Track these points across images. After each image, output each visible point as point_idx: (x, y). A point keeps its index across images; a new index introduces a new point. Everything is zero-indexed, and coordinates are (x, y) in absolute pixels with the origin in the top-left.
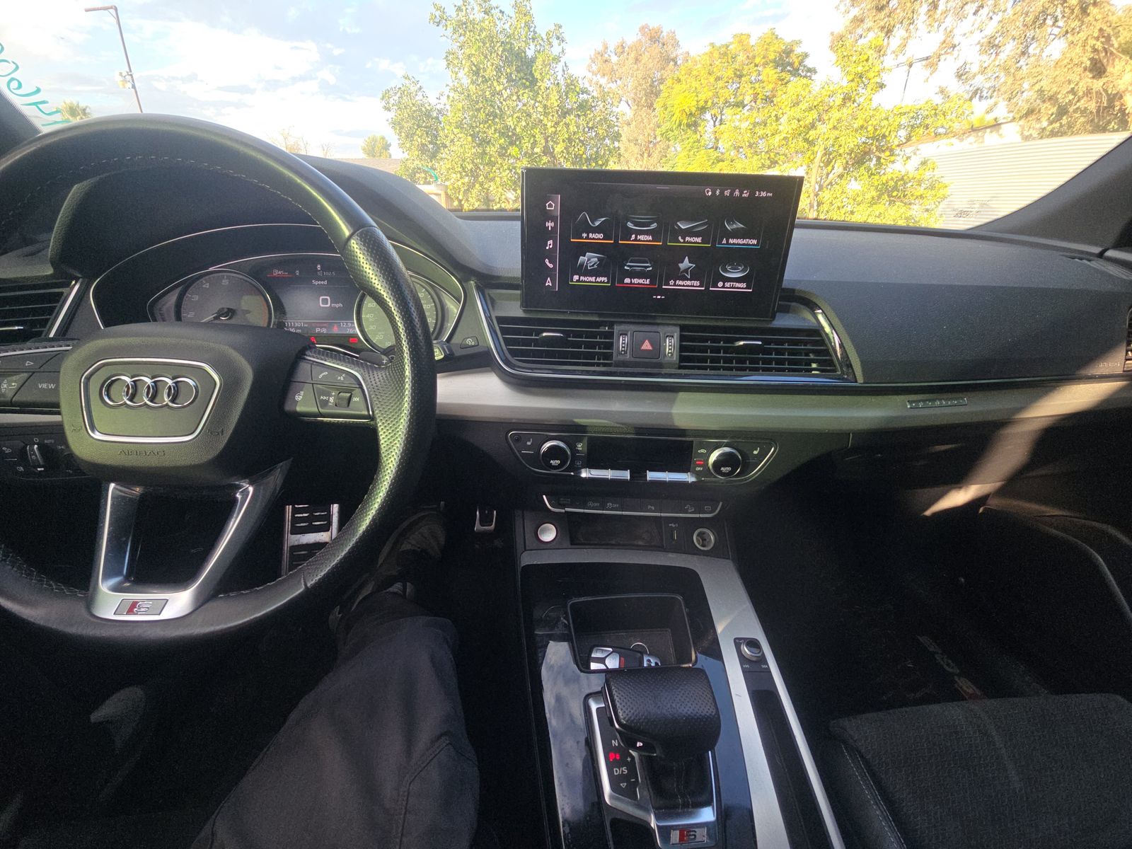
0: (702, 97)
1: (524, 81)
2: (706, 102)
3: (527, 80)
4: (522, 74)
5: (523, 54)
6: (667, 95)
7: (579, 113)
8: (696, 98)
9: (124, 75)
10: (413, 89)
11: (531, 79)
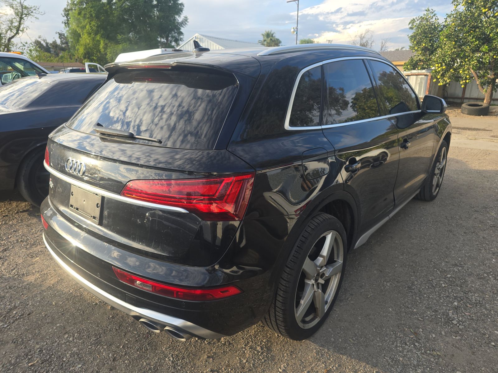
10: (430, 15)
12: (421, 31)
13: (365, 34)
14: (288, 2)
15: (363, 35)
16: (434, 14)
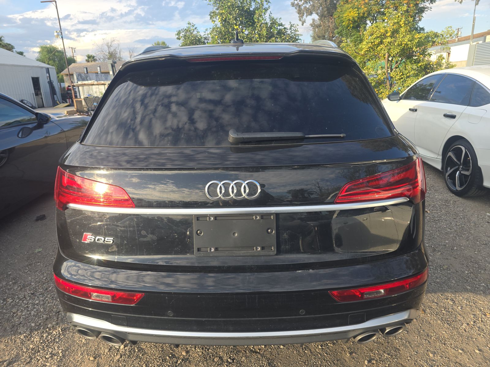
0: (361, 11)
1: (249, 23)
2: (364, 14)
3: (250, 22)
4: (248, 20)
5: (248, 10)
6: (340, 10)
7: (277, 36)
8: (357, 12)
9: (58, 32)
10: (192, 28)
11: (252, 21)
12: (190, 42)
13: (111, 43)
14: (42, 2)
15: (109, 44)
16: (195, 27)
